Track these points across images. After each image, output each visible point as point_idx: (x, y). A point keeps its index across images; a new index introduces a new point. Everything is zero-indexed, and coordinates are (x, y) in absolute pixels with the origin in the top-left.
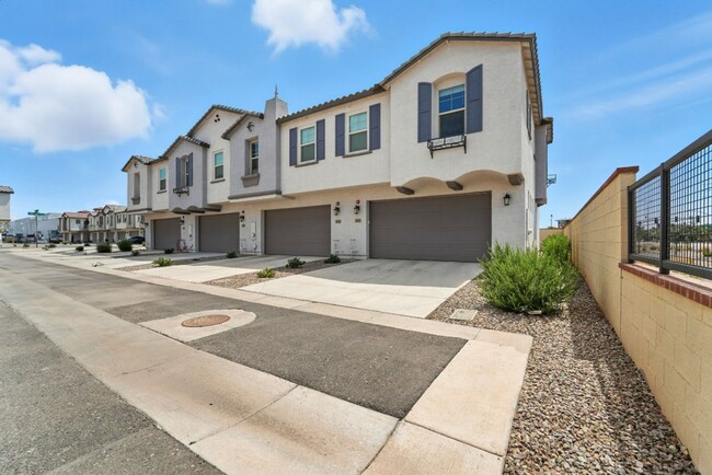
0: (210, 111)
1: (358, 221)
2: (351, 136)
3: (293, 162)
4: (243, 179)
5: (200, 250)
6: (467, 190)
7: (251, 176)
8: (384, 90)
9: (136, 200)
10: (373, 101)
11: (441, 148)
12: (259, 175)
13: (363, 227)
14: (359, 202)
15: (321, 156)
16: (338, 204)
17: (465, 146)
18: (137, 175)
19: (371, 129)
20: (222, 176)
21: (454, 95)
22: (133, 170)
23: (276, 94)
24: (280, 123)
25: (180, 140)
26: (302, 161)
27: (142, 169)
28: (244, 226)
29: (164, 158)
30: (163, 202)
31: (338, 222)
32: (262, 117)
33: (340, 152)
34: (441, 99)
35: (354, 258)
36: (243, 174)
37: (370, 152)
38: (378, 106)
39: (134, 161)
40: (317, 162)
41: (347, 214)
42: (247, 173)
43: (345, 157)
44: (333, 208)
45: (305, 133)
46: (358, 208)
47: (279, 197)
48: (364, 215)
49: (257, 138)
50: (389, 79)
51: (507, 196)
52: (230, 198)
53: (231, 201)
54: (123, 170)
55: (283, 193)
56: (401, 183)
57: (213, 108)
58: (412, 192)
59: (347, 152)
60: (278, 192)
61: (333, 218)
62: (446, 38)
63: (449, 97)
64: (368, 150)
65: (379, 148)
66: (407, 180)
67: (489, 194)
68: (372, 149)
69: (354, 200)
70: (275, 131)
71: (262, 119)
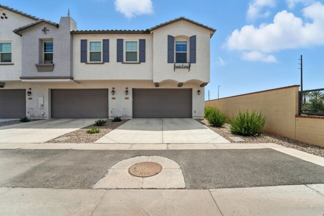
1: (127, 98)
3: (84, 60)
4: (37, 66)
6: (183, 87)
7: (43, 64)
8: (150, 33)
10: (142, 37)
11: (180, 67)
12: (54, 65)
13: (130, 101)
14: (127, 88)
15: (106, 59)
17: (189, 68)
19: (139, 51)
21: (182, 45)
23: (69, 14)
24: (73, 33)
26: (91, 61)
28: (30, 99)
32: (57, 26)
33: (120, 60)
34: (177, 45)
35: (125, 118)
36: (37, 62)
37: (139, 63)
38: (144, 40)
41: (120, 95)
42: (40, 62)
46: (127, 92)
47: (72, 81)
48: (130, 96)
49: (52, 39)
50: (154, 29)
51: (199, 91)
52: (21, 78)
53: (23, 80)
55: (75, 79)
56: (159, 81)
59: (124, 60)
60: (72, 78)
62: (182, 19)
63: (180, 45)
65: (145, 62)
66: (162, 80)
67: (191, 90)
68: (140, 61)
69: (125, 87)
70: (69, 38)
71: (58, 28)
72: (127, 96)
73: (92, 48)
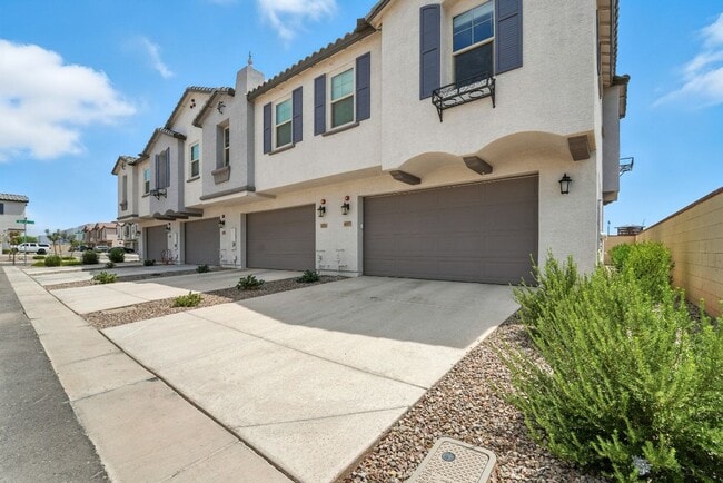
0: (185, 95)
1: (347, 224)
2: (333, 105)
3: (267, 150)
4: (215, 174)
5: (186, 262)
6: (499, 173)
7: (222, 169)
8: (375, 30)
9: (124, 206)
10: (359, 50)
12: (230, 169)
13: (354, 233)
14: (348, 198)
15: (298, 137)
16: (324, 202)
17: (492, 94)
18: (125, 177)
19: (357, 92)
20: (198, 174)
21: (478, 20)
22: (122, 173)
23: (250, 62)
24: (252, 98)
25: (157, 133)
26: (278, 146)
27: (129, 170)
28: (224, 233)
29: (145, 156)
30: (146, 207)
31: (324, 226)
32: (232, 92)
33: (320, 129)
34: (455, 30)
35: (341, 275)
36: (214, 168)
37: (357, 124)
38: (368, 56)
39: (121, 162)
40: (293, 146)
41: (334, 216)
43: (325, 134)
44: (317, 207)
45: (281, 109)
46: (347, 206)
47: (252, 194)
48: (354, 216)
49: (228, 121)
51: (566, 179)
52: (203, 199)
53: (203, 203)
54: (113, 173)
55: (257, 190)
56: (395, 165)
57: (188, 91)
58: (416, 180)
59: (329, 128)
60: (251, 188)
61: (319, 221)
63: (467, 23)
64: (354, 122)
65: (369, 116)
66: (405, 159)
67: (534, 179)
68: (359, 119)
69: (344, 196)
70: (246, 109)
71: (233, 95)
72: (346, 219)
73: (281, 117)
